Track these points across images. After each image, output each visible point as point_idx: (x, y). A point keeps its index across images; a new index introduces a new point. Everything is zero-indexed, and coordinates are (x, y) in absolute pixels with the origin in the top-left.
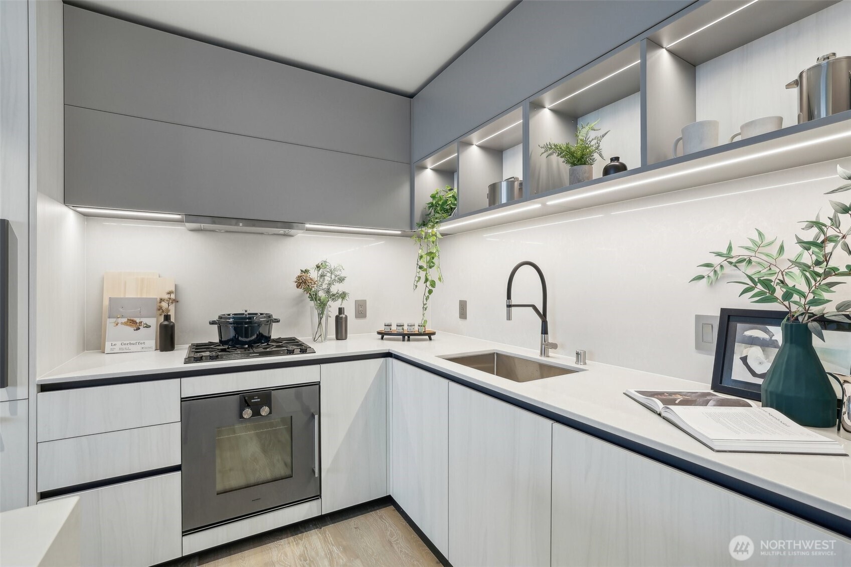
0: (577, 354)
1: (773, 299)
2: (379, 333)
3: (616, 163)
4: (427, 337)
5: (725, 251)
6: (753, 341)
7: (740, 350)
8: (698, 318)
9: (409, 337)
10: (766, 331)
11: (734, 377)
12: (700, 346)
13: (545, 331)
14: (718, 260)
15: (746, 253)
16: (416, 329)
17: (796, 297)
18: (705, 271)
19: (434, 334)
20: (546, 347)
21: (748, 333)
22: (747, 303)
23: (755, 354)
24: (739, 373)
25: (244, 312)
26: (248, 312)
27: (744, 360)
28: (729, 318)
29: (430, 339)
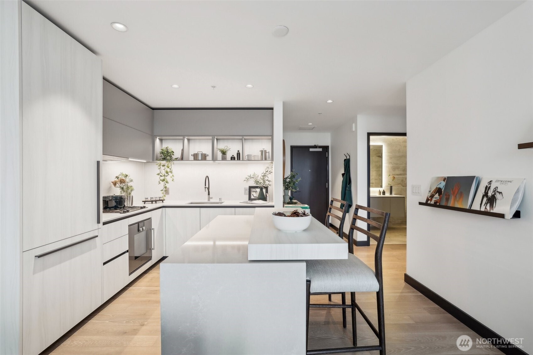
0: (220, 199)
1: (258, 184)
2: (143, 201)
3: (233, 157)
4: (162, 202)
5: (249, 176)
6: (254, 191)
7: (252, 193)
8: (245, 188)
9: (152, 202)
10: (255, 189)
11: (252, 198)
12: (245, 194)
13: (209, 194)
14: (249, 177)
15: (253, 176)
16: (158, 199)
17: (261, 184)
18: (246, 179)
19: (164, 200)
20: (209, 199)
21: (253, 190)
22: (255, 185)
23: (254, 194)
24: (252, 197)
25: (113, 195)
26: (115, 195)
27: (253, 195)
28: (250, 188)
29: (163, 202)
